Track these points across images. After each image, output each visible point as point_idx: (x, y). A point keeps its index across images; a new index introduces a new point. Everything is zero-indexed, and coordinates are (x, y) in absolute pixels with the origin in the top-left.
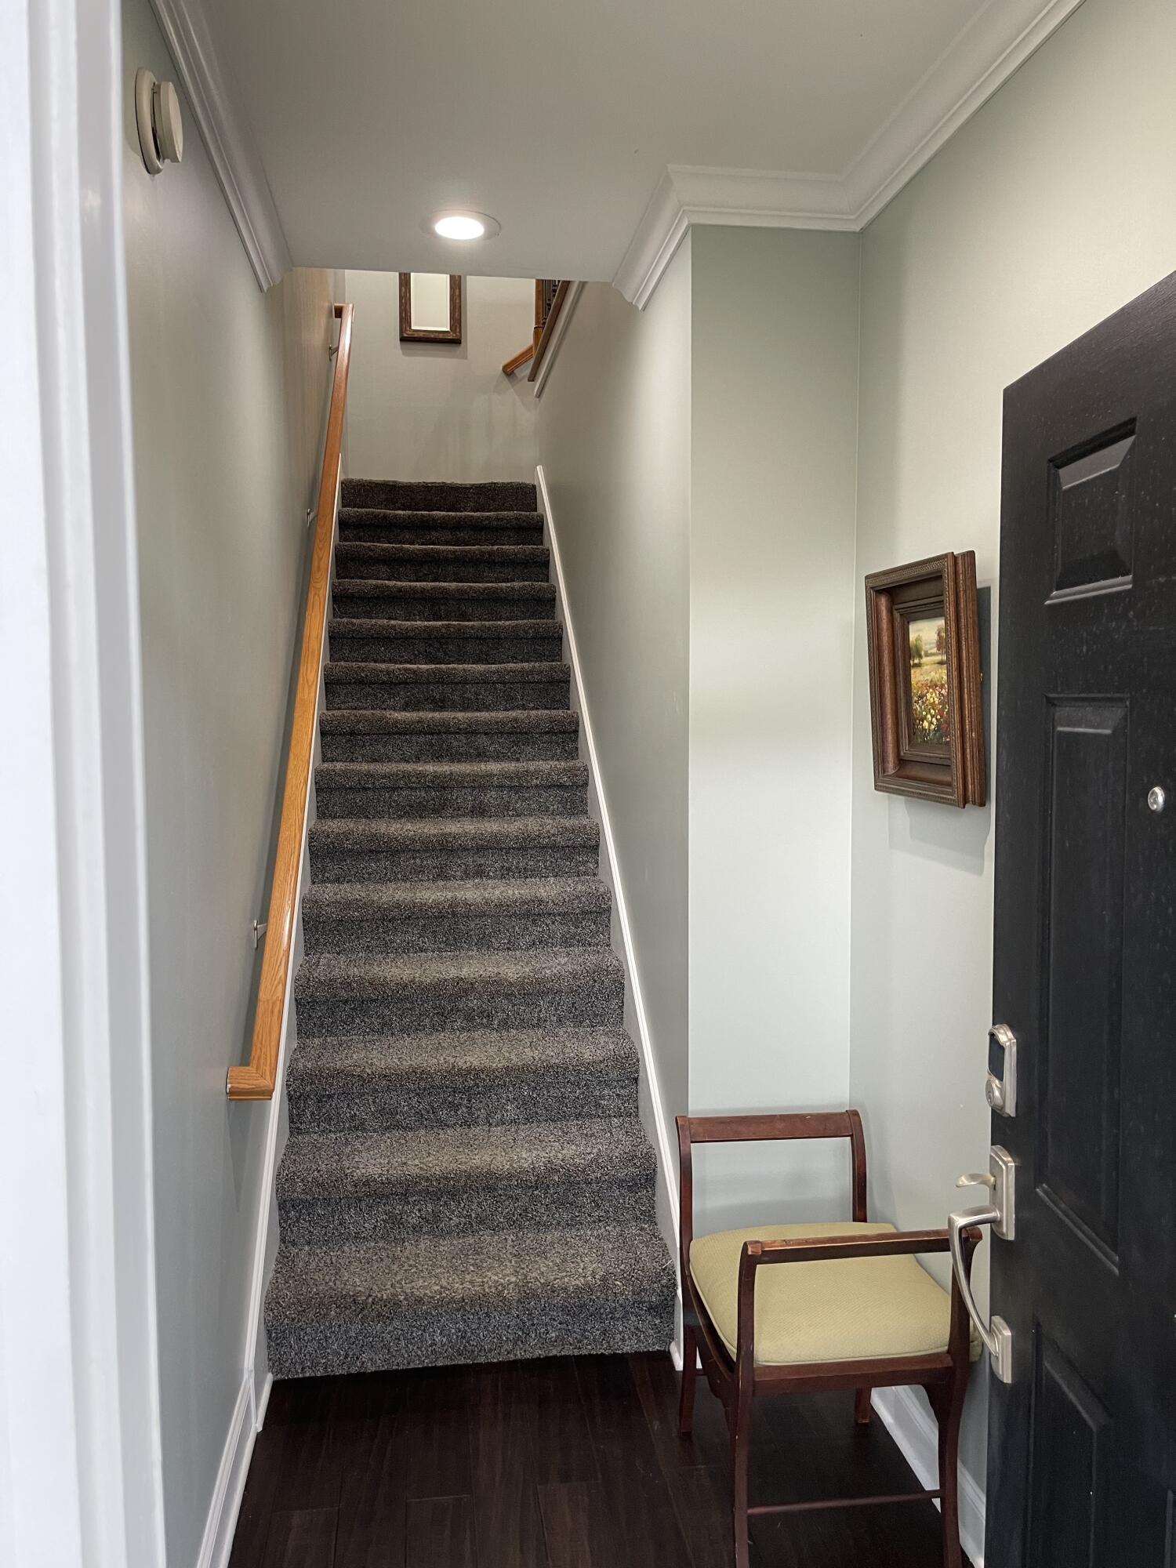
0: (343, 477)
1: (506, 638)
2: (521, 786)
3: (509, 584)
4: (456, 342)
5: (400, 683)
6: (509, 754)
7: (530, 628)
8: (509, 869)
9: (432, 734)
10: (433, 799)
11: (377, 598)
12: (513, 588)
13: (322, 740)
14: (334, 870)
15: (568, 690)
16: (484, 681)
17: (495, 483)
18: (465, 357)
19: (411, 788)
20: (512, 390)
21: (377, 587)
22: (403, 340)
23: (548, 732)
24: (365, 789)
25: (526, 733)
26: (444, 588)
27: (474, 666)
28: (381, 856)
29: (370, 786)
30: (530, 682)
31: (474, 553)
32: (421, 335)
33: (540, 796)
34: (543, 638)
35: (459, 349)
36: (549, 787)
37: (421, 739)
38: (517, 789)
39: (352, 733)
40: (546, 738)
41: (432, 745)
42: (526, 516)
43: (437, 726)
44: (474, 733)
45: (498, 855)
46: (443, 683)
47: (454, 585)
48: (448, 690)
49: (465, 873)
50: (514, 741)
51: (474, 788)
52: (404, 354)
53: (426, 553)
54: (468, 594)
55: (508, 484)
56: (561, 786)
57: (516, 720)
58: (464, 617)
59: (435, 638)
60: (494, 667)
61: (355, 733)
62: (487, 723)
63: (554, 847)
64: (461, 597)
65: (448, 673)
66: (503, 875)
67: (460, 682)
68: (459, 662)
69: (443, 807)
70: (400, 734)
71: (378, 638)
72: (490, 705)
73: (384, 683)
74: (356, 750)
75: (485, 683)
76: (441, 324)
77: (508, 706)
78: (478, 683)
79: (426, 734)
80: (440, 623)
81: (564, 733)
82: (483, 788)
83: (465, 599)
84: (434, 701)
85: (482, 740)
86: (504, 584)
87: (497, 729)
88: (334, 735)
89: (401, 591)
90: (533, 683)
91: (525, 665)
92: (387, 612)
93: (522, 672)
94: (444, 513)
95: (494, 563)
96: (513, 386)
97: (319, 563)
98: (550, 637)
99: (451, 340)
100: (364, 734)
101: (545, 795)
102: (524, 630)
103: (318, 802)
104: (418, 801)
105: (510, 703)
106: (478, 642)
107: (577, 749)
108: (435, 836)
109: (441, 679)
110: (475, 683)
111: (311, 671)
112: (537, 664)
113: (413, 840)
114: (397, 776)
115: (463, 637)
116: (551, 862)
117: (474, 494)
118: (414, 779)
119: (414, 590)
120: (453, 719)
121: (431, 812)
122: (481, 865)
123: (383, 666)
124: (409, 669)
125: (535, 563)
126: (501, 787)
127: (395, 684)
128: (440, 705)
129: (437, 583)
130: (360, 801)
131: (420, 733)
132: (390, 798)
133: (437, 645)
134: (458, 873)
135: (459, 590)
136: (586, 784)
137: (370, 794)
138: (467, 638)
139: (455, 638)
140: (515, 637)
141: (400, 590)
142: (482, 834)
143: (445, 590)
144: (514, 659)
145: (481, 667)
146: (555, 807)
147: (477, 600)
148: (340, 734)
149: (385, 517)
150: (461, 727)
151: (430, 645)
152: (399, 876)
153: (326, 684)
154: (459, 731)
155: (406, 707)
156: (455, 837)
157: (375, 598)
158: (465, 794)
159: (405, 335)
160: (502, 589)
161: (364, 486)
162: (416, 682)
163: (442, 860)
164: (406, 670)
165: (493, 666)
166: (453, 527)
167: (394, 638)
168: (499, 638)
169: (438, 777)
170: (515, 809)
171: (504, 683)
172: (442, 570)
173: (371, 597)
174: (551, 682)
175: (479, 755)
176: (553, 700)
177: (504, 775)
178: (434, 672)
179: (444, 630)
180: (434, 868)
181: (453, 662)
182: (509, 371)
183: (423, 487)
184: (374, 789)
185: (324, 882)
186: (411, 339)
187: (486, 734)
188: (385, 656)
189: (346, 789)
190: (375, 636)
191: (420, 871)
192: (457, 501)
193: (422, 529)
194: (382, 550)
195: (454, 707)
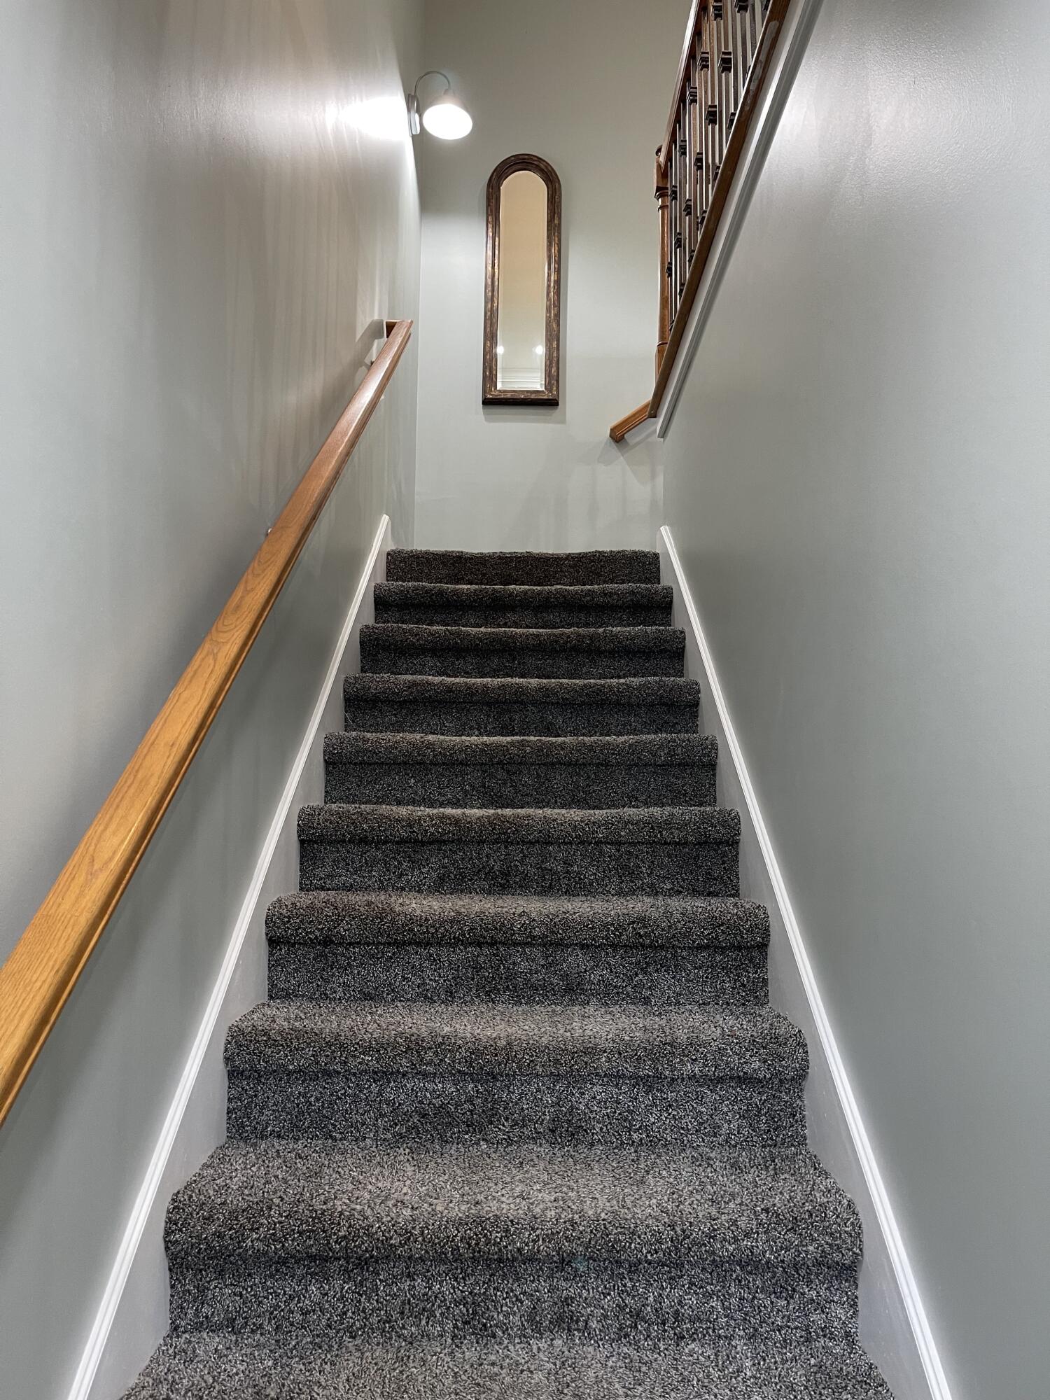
0: (391, 546)
1: (618, 764)
2: (659, 1077)
3: (622, 681)
4: (552, 403)
5: (431, 843)
6: (629, 989)
7: (661, 747)
8: (637, 1315)
9: (480, 945)
10: (470, 1100)
11: (415, 701)
12: (629, 686)
13: (271, 954)
14: (223, 1297)
15: (735, 859)
16: (581, 839)
17: (599, 552)
18: (563, 422)
19: (425, 1075)
20: (622, 458)
21: (413, 684)
22: (487, 402)
23: (707, 947)
24: (328, 1074)
25: (662, 947)
26: (519, 686)
27: (564, 811)
28: (334, 1267)
29: (338, 1068)
30: (666, 843)
31: (569, 637)
32: (509, 395)
33: (700, 1099)
34: (683, 765)
35: (556, 413)
36: (721, 1080)
37: (459, 955)
38: (650, 1083)
39: (327, 942)
40: (702, 957)
41: (477, 968)
42: (647, 589)
43: (487, 930)
44: (560, 944)
45: (611, 1277)
46: (507, 843)
47: (534, 682)
48: (516, 853)
49: (531, 1320)
50: (638, 963)
51: (557, 1078)
52: (486, 420)
53: (495, 639)
54: (555, 694)
55: (619, 552)
56: (746, 1080)
57: (642, 920)
58: (549, 731)
59: (498, 763)
60: (599, 814)
61: (332, 942)
62: (588, 925)
63: (752, 1264)
64: (545, 700)
65: (517, 823)
66: (620, 1329)
67: (538, 842)
68: (540, 804)
69: (492, 1117)
70: (419, 944)
71: (405, 763)
72: (591, 884)
73: (403, 841)
74: (333, 975)
75: (582, 843)
76: (534, 382)
77: (624, 885)
78: (571, 843)
79: (467, 944)
80: (509, 739)
81: (739, 948)
82: (576, 1079)
83: (553, 704)
84: (490, 875)
85: (576, 960)
86: (615, 681)
87: (607, 938)
88: (293, 945)
89: (451, 691)
90: (669, 844)
91: (656, 811)
92: (429, 725)
93: (652, 825)
94: (527, 587)
95: (600, 652)
96: (623, 456)
97: (242, 598)
98: (693, 765)
99: (545, 402)
100: (350, 944)
101: (710, 1097)
102: (650, 752)
103: (230, 1100)
104: (437, 1102)
105: (629, 882)
106: (570, 770)
107: (765, 982)
108: (460, 1223)
109: (503, 836)
110: (564, 843)
111: (114, 833)
112: (677, 810)
113: (408, 1236)
114: (394, 1048)
115: (548, 762)
116: (742, 1299)
117: (570, 567)
118: (429, 1056)
119: (471, 691)
120: (520, 915)
121: (463, 1127)
122: (567, 1301)
123: (403, 811)
124: (449, 817)
125: (665, 651)
126: (616, 1077)
127: (423, 843)
128: (502, 883)
129: (509, 679)
130: (317, 1100)
131: (456, 942)
132: (380, 1094)
133: (502, 775)
134: (515, 1319)
135: (541, 688)
136: (801, 1075)
137: (339, 1083)
138: (553, 764)
139: (532, 764)
140: (633, 762)
141: (450, 689)
142: (574, 1224)
143: (520, 691)
144: (632, 800)
145: (574, 814)
146: (734, 1125)
147: (572, 705)
148: (305, 944)
149: (441, 593)
150: (536, 932)
151: (491, 776)
152: (374, 1319)
153: (302, 842)
154: (530, 941)
155: (441, 886)
156: (507, 1231)
157: (411, 702)
158: (538, 1090)
159: (489, 396)
160: (610, 686)
161: (418, 558)
162: (459, 840)
163: (476, 1284)
164: (442, 817)
165: (597, 812)
166: (538, 607)
167: (432, 763)
168: (607, 764)
169: (481, 1055)
170: (645, 1128)
171: (618, 844)
172: (519, 663)
173: (405, 701)
174: (704, 843)
175: (569, 990)
176: (709, 876)
177: (621, 1050)
178: (491, 823)
179: (514, 750)
180: (457, 1303)
181: (529, 805)
182: (619, 436)
183: (500, 558)
184: (348, 1074)
185: (198, 1327)
186: (494, 402)
187: (583, 947)
188: (416, 793)
189: (290, 1073)
190: (400, 759)
191: (420, 1309)
192: (546, 577)
193: (496, 608)
194: (431, 634)
195: (524, 886)
